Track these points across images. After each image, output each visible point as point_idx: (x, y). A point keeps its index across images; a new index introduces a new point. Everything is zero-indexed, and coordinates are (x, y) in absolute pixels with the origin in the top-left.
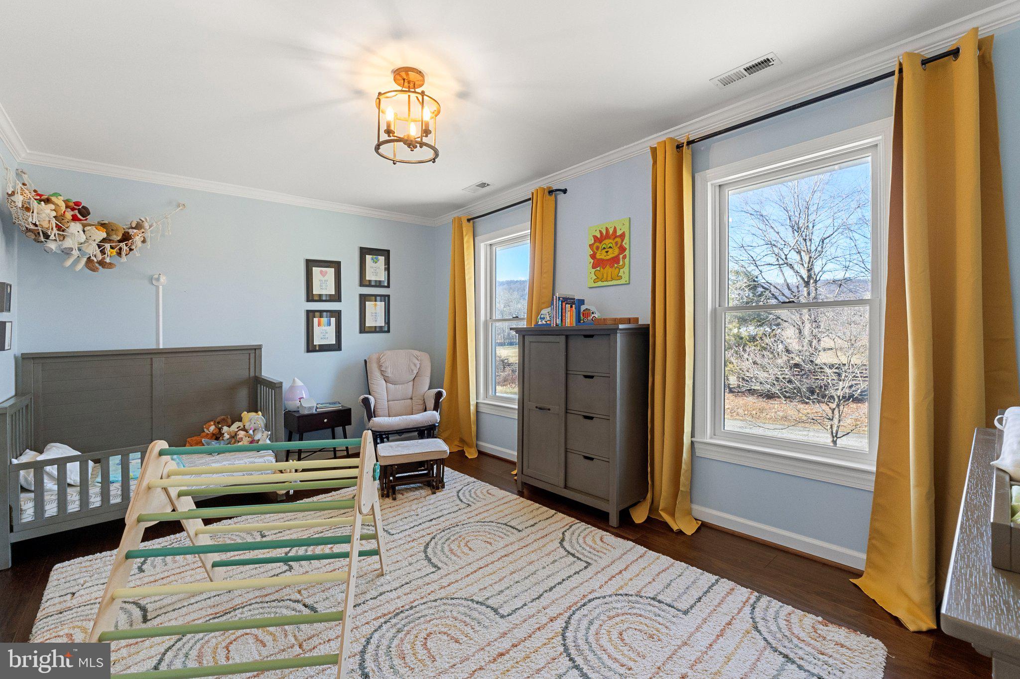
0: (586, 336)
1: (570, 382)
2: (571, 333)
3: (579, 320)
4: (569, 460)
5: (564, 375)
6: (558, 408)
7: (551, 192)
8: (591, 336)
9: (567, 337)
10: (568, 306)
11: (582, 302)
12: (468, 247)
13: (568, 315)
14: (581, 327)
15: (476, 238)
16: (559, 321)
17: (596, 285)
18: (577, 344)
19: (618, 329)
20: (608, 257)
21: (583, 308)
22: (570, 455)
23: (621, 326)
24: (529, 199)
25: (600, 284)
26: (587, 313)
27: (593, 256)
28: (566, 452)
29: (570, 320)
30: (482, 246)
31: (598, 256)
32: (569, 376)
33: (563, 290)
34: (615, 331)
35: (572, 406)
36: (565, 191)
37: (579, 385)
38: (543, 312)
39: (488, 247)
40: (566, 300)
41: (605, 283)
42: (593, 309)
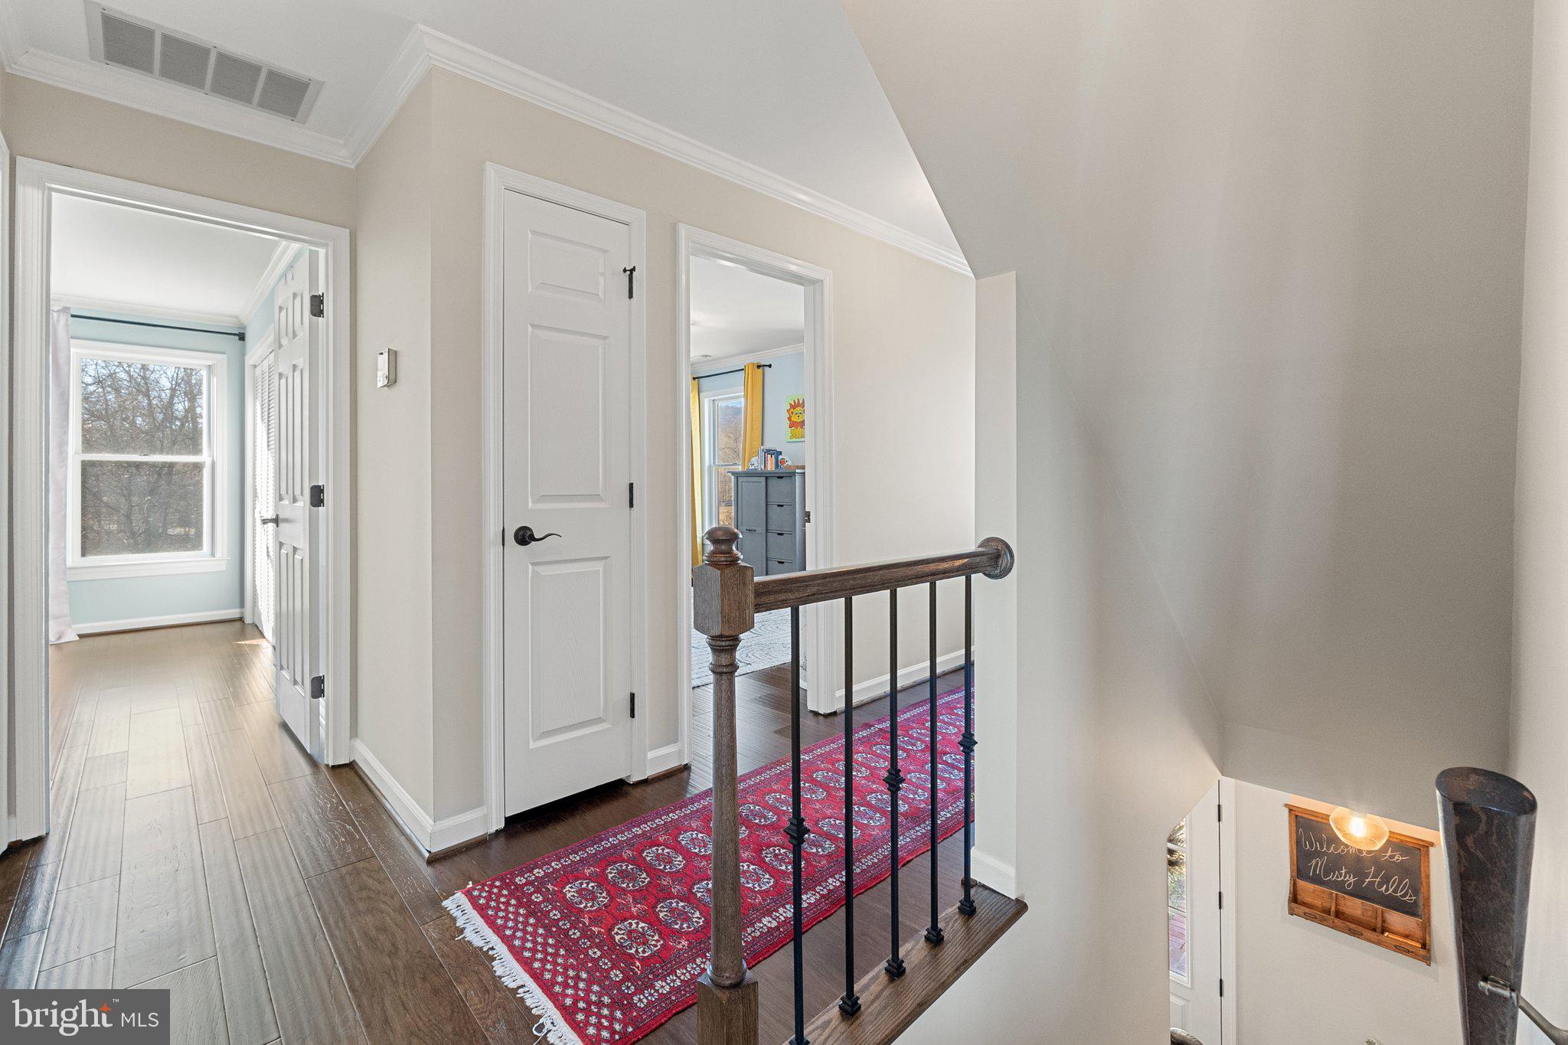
0: (779, 477)
1: (769, 511)
2: (769, 475)
3: (777, 466)
4: (769, 566)
5: (765, 505)
6: (761, 529)
7: (759, 367)
8: (782, 477)
9: (767, 478)
10: (769, 456)
11: (780, 453)
12: (694, 402)
13: (769, 462)
14: (777, 471)
15: (700, 394)
16: (763, 467)
17: (792, 440)
18: (773, 482)
19: (795, 472)
20: (799, 421)
21: (780, 457)
22: (769, 562)
23: (797, 471)
24: (743, 370)
25: (794, 440)
26: (783, 461)
27: (790, 419)
28: (767, 560)
29: (771, 466)
30: (706, 400)
31: (793, 419)
32: (769, 507)
33: (769, 444)
34: (794, 474)
35: (771, 527)
36: (770, 366)
37: (774, 511)
38: (753, 459)
39: (712, 403)
40: (768, 452)
41: (797, 440)
42: (787, 458)
